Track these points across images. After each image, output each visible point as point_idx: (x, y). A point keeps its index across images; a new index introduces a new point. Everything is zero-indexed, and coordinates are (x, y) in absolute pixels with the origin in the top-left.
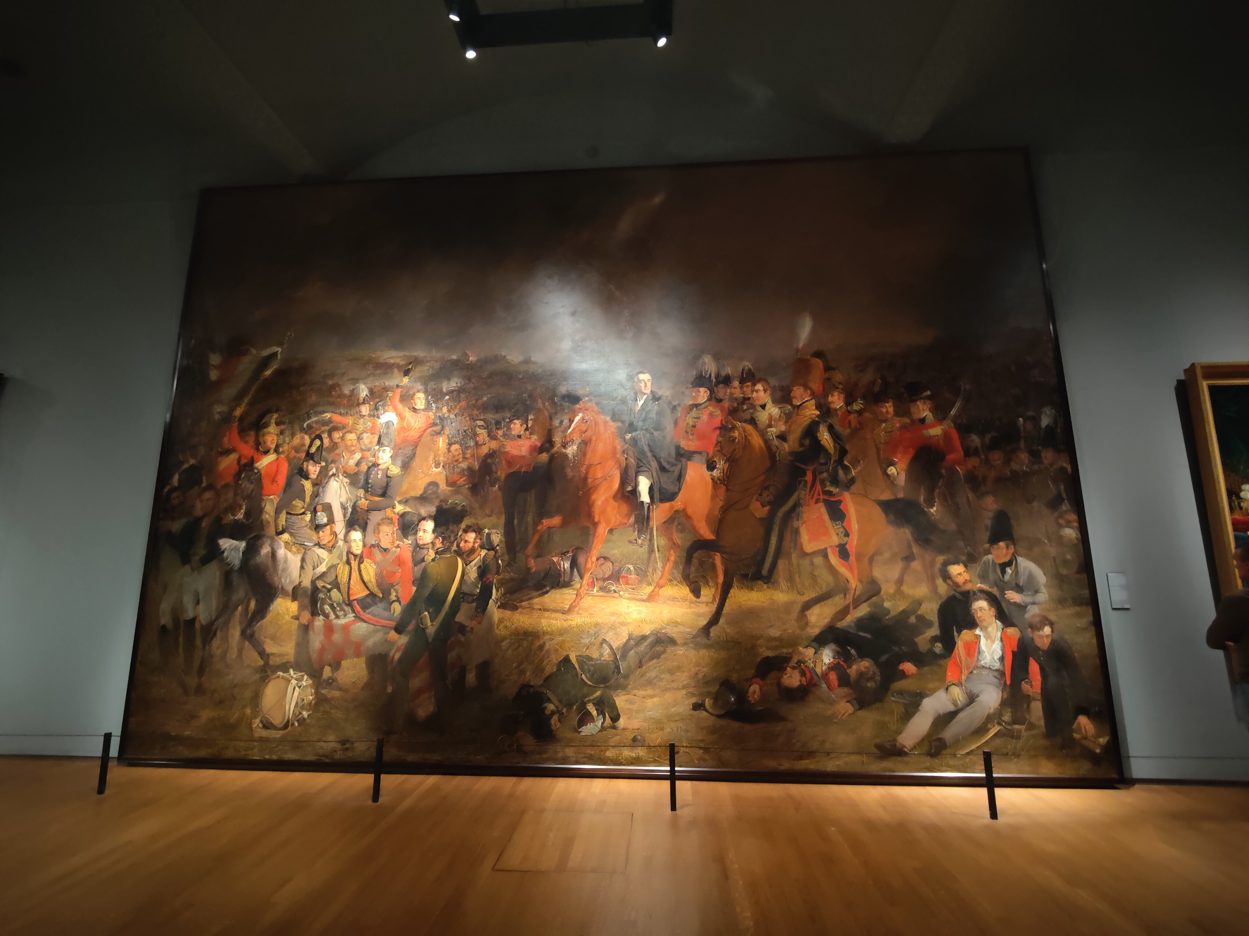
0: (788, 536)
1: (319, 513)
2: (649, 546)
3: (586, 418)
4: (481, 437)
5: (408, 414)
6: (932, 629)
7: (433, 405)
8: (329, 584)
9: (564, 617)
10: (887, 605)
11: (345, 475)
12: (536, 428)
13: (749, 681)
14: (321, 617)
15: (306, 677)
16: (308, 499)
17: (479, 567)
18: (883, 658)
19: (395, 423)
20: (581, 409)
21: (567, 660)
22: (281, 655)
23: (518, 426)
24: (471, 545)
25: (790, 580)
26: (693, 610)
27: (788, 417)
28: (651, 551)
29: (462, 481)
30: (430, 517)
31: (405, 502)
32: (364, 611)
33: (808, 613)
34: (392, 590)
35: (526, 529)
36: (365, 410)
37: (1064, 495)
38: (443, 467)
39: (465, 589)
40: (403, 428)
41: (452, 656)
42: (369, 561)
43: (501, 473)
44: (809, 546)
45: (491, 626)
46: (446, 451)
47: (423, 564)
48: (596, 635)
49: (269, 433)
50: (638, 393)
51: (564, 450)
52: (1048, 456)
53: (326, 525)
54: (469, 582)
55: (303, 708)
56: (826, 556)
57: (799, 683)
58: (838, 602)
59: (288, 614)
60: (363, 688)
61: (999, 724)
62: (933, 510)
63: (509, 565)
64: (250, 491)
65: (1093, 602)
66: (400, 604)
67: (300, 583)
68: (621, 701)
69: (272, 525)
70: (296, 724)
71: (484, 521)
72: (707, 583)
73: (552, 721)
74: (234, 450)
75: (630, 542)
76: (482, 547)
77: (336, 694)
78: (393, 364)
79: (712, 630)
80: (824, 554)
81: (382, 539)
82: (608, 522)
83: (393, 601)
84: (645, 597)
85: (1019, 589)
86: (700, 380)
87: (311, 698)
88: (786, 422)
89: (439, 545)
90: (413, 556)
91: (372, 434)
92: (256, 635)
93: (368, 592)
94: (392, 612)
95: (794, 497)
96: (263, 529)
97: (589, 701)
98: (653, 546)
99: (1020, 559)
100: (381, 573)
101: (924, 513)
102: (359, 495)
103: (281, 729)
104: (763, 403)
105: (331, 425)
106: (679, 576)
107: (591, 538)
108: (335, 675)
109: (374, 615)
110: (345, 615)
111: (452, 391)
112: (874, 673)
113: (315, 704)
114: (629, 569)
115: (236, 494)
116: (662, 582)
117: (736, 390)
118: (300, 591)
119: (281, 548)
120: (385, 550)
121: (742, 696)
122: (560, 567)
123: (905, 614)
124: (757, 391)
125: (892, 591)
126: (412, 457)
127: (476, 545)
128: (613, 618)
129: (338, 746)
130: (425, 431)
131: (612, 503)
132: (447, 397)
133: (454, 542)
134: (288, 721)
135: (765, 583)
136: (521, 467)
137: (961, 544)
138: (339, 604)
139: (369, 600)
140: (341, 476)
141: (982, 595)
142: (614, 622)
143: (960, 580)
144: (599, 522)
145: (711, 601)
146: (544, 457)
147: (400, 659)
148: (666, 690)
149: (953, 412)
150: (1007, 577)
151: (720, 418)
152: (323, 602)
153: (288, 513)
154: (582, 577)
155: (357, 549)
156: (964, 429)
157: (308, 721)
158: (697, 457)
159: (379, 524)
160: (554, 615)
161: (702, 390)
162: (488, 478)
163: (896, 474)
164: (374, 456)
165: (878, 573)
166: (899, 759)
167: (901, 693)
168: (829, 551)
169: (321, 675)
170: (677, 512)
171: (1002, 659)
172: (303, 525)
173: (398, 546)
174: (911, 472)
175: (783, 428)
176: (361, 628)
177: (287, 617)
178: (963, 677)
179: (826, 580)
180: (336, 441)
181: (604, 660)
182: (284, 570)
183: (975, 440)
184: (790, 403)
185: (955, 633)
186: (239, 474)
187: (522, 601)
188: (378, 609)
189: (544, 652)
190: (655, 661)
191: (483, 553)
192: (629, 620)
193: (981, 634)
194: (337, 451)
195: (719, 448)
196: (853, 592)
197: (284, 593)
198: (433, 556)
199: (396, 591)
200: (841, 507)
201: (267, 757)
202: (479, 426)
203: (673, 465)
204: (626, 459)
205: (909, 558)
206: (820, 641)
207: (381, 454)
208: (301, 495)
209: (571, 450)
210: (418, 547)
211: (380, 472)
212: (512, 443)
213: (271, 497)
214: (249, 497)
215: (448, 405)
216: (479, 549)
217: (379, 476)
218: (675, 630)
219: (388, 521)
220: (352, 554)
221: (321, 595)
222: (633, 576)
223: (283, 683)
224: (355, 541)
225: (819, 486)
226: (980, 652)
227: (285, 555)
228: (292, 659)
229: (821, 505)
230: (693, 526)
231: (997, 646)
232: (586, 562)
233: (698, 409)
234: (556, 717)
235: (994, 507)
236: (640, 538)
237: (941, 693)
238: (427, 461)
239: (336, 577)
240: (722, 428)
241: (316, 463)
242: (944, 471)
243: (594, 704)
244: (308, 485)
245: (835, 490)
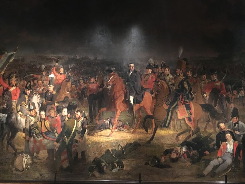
0: (174, 115)
1: (31, 106)
2: (133, 117)
3: (114, 77)
4: (81, 83)
5: (58, 75)
6: (214, 142)
7: (66, 72)
8: (35, 128)
9: (108, 138)
10: (201, 135)
12: (98, 80)
13: (162, 156)
14: (33, 138)
15: (28, 156)
16: (27, 101)
17: (82, 123)
18: (200, 150)
19: (54, 78)
20: (112, 74)
21: (108, 150)
22: (20, 149)
23: (93, 79)
24: (79, 116)
25: (174, 127)
26: (146, 136)
27: (175, 78)
28: (133, 118)
29: (76, 96)
30: (66, 107)
31: (58, 103)
32: (46, 136)
33: (179, 137)
35: (96, 111)
36: (44, 73)
38: (70, 92)
39: (77, 129)
40: (57, 79)
41: (73, 149)
42: (47, 121)
43: (88, 94)
44: (180, 117)
45: (85, 141)
46: (70, 87)
47: (64, 122)
48: (117, 143)
49: (13, 80)
50: (130, 70)
51: (107, 87)
53: (33, 110)
54: (79, 127)
55: (28, 165)
56: (185, 120)
57: (176, 157)
58: (188, 134)
60: (46, 159)
61: (231, 168)
62: (216, 107)
63: (91, 122)
66: (57, 134)
67: (25, 127)
69: (16, 109)
70: (26, 170)
71: (83, 109)
72: (150, 128)
73: (104, 168)
74: (2, 85)
75: (127, 116)
76: (82, 117)
77: (38, 161)
78: (53, 59)
79: (151, 142)
81: (51, 114)
82: (120, 110)
83: (55, 133)
84: (132, 132)
85: (239, 130)
86: (149, 66)
87: (30, 162)
88: (174, 80)
89: (69, 116)
90: (61, 119)
91: (47, 81)
92: (12, 143)
93: (47, 130)
94: (55, 136)
95: (176, 103)
96: (12, 110)
97: (115, 162)
99: (240, 122)
100: (51, 124)
101: (214, 108)
102: (43, 100)
103: (21, 171)
104: (167, 74)
105: (33, 78)
106: (142, 126)
107: (115, 114)
108: (38, 155)
109: (49, 137)
110: (40, 137)
111: (72, 68)
112: (197, 154)
113: (32, 164)
114: (127, 124)
116: (137, 128)
117: (160, 70)
118: (25, 130)
120: (52, 117)
121: (159, 161)
122: (106, 123)
123: (207, 137)
124: (166, 70)
125: (203, 131)
126: (60, 88)
127: (81, 116)
128: (122, 138)
129: (40, 176)
130: (64, 80)
131: (122, 104)
132: (71, 70)
133: (74, 115)
134: (23, 169)
135: (167, 128)
136: (94, 92)
137: (224, 117)
138: (38, 134)
139: (48, 132)
140: (37, 94)
141: (229, 132)
142: (122, 139)
143: (223, 128)
144: (118, 109)
145: (151, 133)
146: (101, 89)
147: (58, 150)
148: (137, 159)
149: (223, 78)
150: (236, 127)
151: (155, 78)
152: (33, 134)
153: (20, 106)
154: (113, 126)
155: (43, 117)
156: (226, 83)
157: (30, 169)
158: (147, 90)
159: (50, 109)
160: (104, 137)
161: (150, 69)
162: (84, 95)
163: (206, 96)
164: (48, 88)
165: (199, 125)
166: (203, 178)
167: (204, 160)
168: (186, 119)
169: (34, 155)
170: (141, 107)
171: (233, 150)
172: (26, 109)
173: (56, 116)
174: (210, 96)
175: (173, 82)
177: (22, 138)
178: (222, 155)
179: (184, 127)
180: (35, 83)
181: (119, 150)
182: (20, 123)
183: (229, 87)
184: (176, 74)
185: (221, 143)
186: (4, 93)
187: (95, 133)
188: (51, 135)
189: (101, 148)
190: (134, 151)
192: (127, 139)
193: (228, 143)
194: (36, 86)
195: (154, 88)
196: (192, 131)
197: (21, 130)
198: (67, 119)
199: (56, 130)
200: (190, 106)
201: (18, 179)
202: (81, 79)
203: (141, 92)
204: (126, 90)
205: (209, 121)
206: (182, 145)
207: (50, 87)
209: (109, 87)
210: (62, 117)
211: (50, 93)
212: (91, 85)
213: (15, 100)
214: (7, 101)
215: (71, 73)
218: (140, 141)
219: (53, 108)
221: (32, 131)
222: (128, 126)
223: (21, 158)
224: (43, 114)
225: (183, 100)
226: (227, 148)
227: (20, 119)
228: (24, 150)
229: (184, 105)
230: (146, 111)
231: (232, 147)
232: (114, 121)
233: (148, 75)
234: (105, 167)
235: (233, 107)
236: (130, 114)
237: (216, 160)
238: (65, 90)
239: (37, 125)
240: (155, 81)
241: (29, 90)
242: (220, 96)
243: (116, 163)
244: (27, 97)
245: (188, 101)
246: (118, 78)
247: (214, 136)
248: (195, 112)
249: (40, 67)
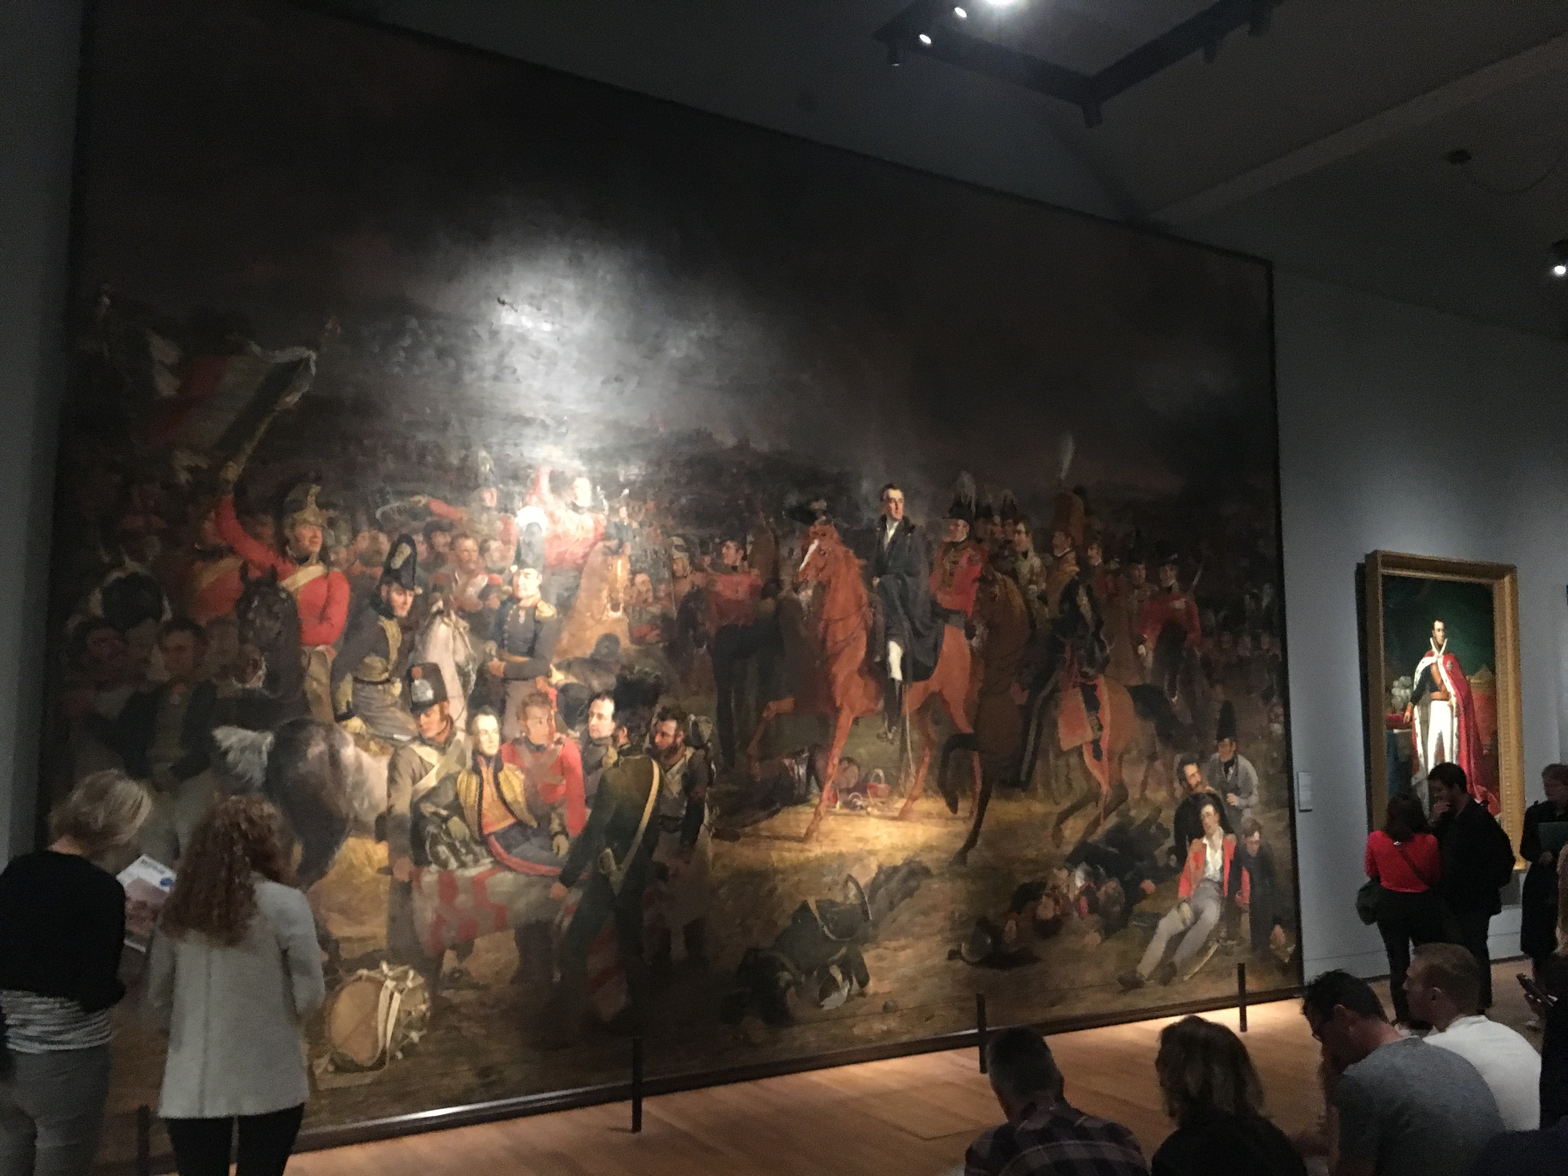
0: (1045, 731)
1: (417, 682)
2: (901, 742)
3: (823, 548)
4: (680, 565)
5: (563, 512)
7: (605, 503)
8: (445, 808)
9: (800, 846)
10: (1133, 813)
11: (460, 613)
13: (1005, 917)
14: (434, 868)
15: (411, 973)
16: (394, 656)
17: (684, 776)
19: (543, 526)
20: (816, 533)
21: (805, 907)
22: (362, 940)
23: (732, 551)
24: (670, 740)
25: (1047, 785)
26: (950, 829)
27: (1049, 572)
28: (903, 749)
29: (653, 636)
30: (607, 694)
31: (567, 667)
32: (509, 853)
33: (1063, 827)
34: (553, 815)
36: (490, 497)
37: (1275, 686)
38: (625, 610)
39: (665, 810)
40: (557, 537)
42: (511, 766)
43: (710, 628)
44: (1066, 744)
45: (703, 867)
46: (627, 583)
47: (601, 770)
48: (840, 870)
49: (305, 521)
50: (888, 518)
51: (794, 595)
52: (1265, 640)
53: (430, 704)
54: (671, 797)
55: (410, 1026)
56: (1081, 755)
57: (1053, 914)
58: (1090, 811)
59: (370, 864)
60: (512, 982)
61: (1218, 941)
62: (1175, 699)
63: (723, 771)
64: (273, 635)
65: (1291, 804)
66: (567, 835)
67: (390, 809)
68: (869, 958)
69: (326, 699)
70: (399, 1055)
71: (688, 702)
72: (964, 793)
73: (788, 995)
74: (232, 551)
75: (878, 736)
76: (687, 743)
77: (469, 995)
79: (969, 854)
80: (1079, 751)
81: (533, 730)
82: (852, 709)
83: (557, 834)
84: (896, 814)
85: (1237, 791)
86: (959, 509)
87: (423, 1007)
88: (1047, 580)
89: (623, 740)
90: (583, 758)
91: (504, 543)
93: (511, 821)
94: (555, 851)
95: (1053, 680)
96: (308, 710)
97: (833, 963)
98: (906, 741)
99: (1239, 758)
100: (534, 786)
101: (1167, 703)
102: (487, 650)
103: (371, 1069)
104: (1024, 550)
105: (429, 519)
106: (934, 784)
108: (465, 964)
109: (525, 859)
110: (476, 861)
111: (634, 482)
112: (1120, 895)
113: (433, 1017)
114: (878, 776)
115: (243, 640)
116: (916, 793)
117: (997, 527)
118: (390, 824)
119: (348, 745)
120: (538, 748)
121: (998, 936)
122: (794, 772)
123: (1148, 822)
124: (1019, 533)
125: (1137, 796)
126: (574, 590)
127: (679, 740)
128: (859, 846)
130: (593, 545)
131: (857, 677)
132: (626, 491)
133: (645, 735)
134: (384, 1052)
135: (1024, 791)
136: (737, 619)
137: (1195, 740)
138: (464, 842)
139: (515, 833)
140: (453, 617)
141: (1210, 799)
142: (861, 850)
143: (1193, 781)
144: (842, 706)
145: (968, 815)
146: (769, 604)
147: (571, 926)
148: (919, 938)
149: (1195, 583)
150: (1229, 778)
151: (980, 565)
152: (435, 840)
153: (356, 680)
154: (821, 789)
155: (491, 744)
157: (421, 1048)
158: (954, 618)
159: (525, 704)
160: (787, 845)
161: (961, 522)
162: (691, 633)
163: (1145, 654)
164: (510, 583)
165: (1126, 776)
166: (1138, 990)
168: (1084, 748)
169: (440, 965)
170: (933, 694)
171: (1222, 869)
172: (389, 702)
173: (559, 742)
174: (1157, 652)
175: (1044, 586)
176: (505, 880)
177: (370, 871)
179: (1080, 786)
180: (441, 549)
181: (851, 904)
182: (359, 785)
183: (1212, 618)
184: (1051, 553)
185: (1187, 843)
187: (745, 826)
188: (531, 848)
189: (775, 899)
190: (908, 900)
191: (689, 752)
192: (879, 847)
193: (1207, 843)
194: (444, 570)
195: (978, 608)
196: (1104, 800)
197: (361, 828)
198: (615, 757)
199: (561, 817)
202: (677, 547)
203: (929, 628)
204: (874, 615)
205: (1153, 757)
206: (1072, 861)
207: (521, 580)
208: (380, 646)
209: (805, 595)
210: (590, 743)
211: (522, 614)
212: (725, 578)
213: (321, 648)
214: (269, 648)
215: (628, 505)
216: (683, 747)
217: (522, 619)
218: (929, 856)
219: (540, 699)
220: (482, 754)
221: (432, 829)
222: (882, 786)
223: (369, 987)
224: (486, 732)
225: (1076, 666)
226: (1205, 863)
227: (358, 758)
228: (383, 944)
229: (1078, 690)
230: (951, 715)
231: (1219, 855)
232: (827, 765)
233: (956, 550)
234: (793, 989)
235: (1222, 697)
236: (890, 731)
237: (1174, 913)
238: (599, 598)
239: (457, 796)
240: (982, 580)
241: (405, 588)
242: (1184, 654)
243: (839, 966)
244: (392, 629)
245: (1091, 671)
246: (841, 555)
247: (1168, 817)
248: (1112, 720)
249: (464, 459)
